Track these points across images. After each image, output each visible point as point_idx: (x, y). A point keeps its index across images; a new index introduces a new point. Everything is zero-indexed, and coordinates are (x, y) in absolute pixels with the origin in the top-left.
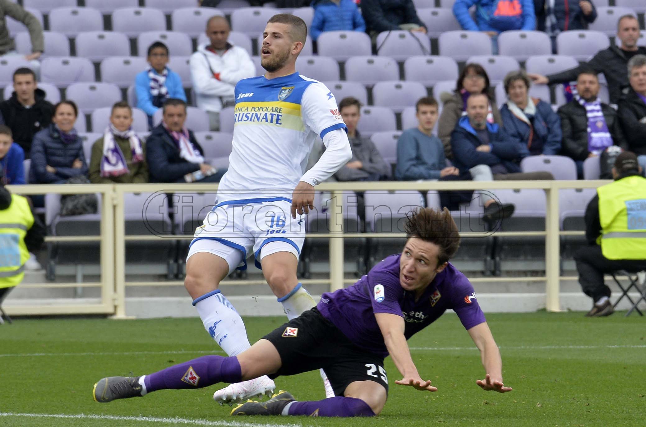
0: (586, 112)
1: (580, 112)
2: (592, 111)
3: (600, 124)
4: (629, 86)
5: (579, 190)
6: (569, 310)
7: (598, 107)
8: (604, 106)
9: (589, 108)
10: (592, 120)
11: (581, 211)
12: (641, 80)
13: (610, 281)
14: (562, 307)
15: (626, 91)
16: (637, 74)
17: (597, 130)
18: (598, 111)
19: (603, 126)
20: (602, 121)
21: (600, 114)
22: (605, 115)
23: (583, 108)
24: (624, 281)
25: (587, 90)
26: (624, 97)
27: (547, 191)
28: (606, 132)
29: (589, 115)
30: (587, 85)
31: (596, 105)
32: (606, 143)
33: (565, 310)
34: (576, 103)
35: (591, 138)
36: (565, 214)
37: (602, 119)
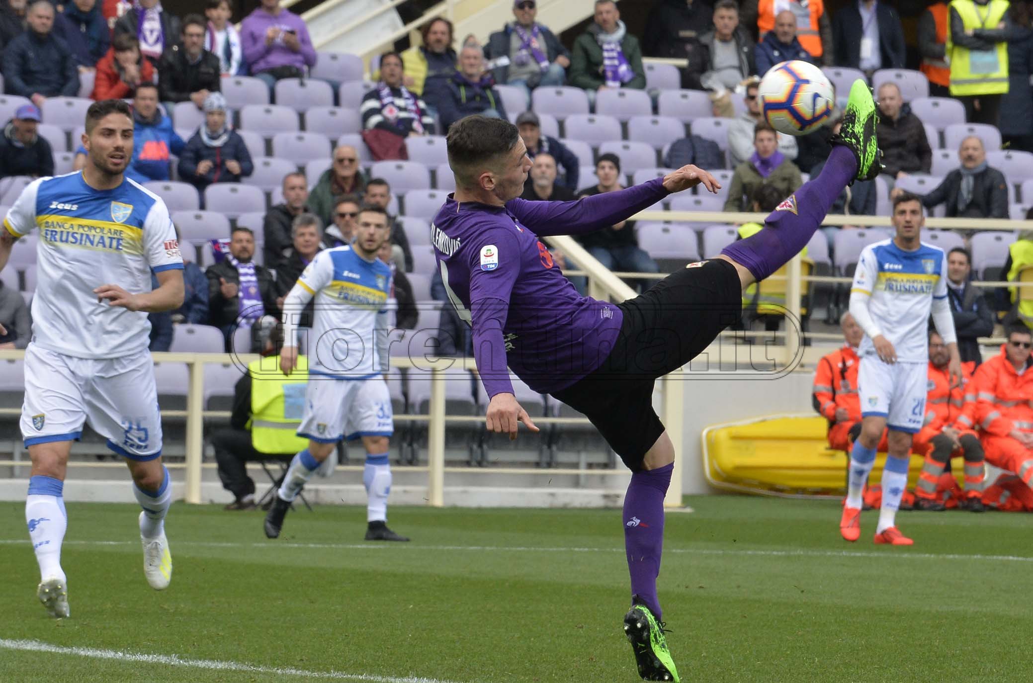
0: (238, 274)
1: (231, 273)
2: (246, 274)
3: (253, 290)
4: (292, 246)
5: (226, 366)
6: (212, 501)
7: (252, 271)
8: (258, 270)
9: (242, 271)
10: (245, 285)
11: (229, 390)
12: (307, 241)
13: (257, 471)
14: (202, 498)
15: (288, 253)
16: (303, 234)
17: (249, 297)
18: (251, 275)
19: (256, 293)
20: (255, 287)
21: (254, 279)
22: (259, 280)
23: (235, 269)
24: (275, 470)
25: (244, 249)
26: (285, 262)
27: (190, 366)
28: (258, 300)
29: (242, 279)
30: (245, 244)
31: (249, 268)
32: (258, 313)
33: (207, 502)
34: (228, 263)
35: (242, 305)
36: (209, 392)
37: (255, 284)
